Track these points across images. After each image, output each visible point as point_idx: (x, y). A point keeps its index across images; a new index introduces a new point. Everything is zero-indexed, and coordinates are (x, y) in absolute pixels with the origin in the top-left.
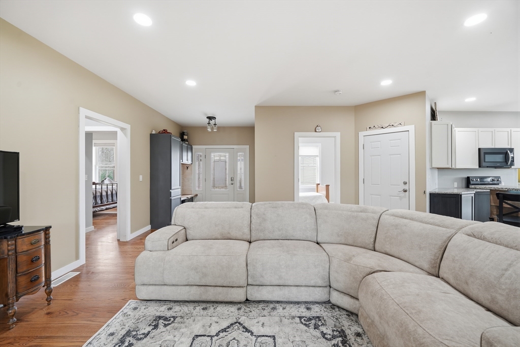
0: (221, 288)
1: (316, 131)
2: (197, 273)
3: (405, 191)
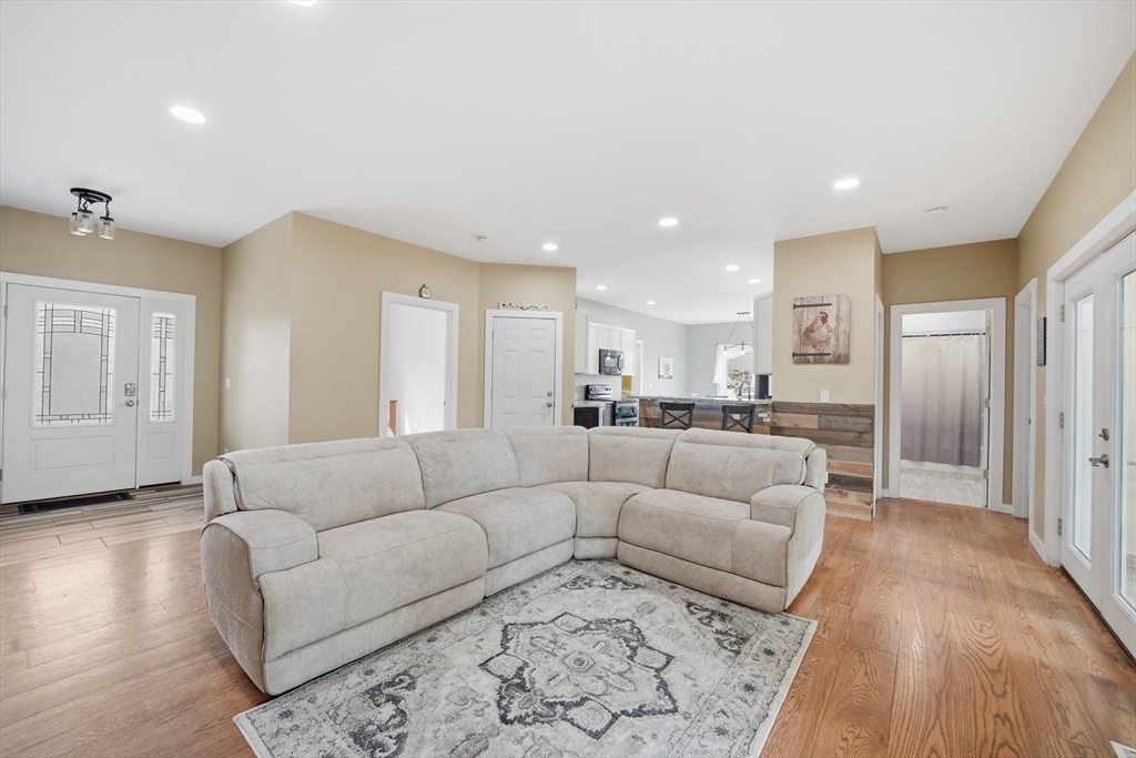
0: (449, 592)
1: (421, 296)
2: (415, 577)
3: (549, 406)
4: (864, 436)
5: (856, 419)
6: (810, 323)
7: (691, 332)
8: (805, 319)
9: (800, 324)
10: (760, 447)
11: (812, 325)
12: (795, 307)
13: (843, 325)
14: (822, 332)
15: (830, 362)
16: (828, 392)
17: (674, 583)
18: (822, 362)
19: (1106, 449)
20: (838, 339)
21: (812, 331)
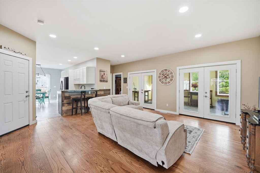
4: (109, 94)
5: (108, 91)
11: (103, 75)
12: (100, 71)
13: (107, 76)
14: (104, 77)
15: (105, 82)
16: (105, 87)
18: (104, 82)
19: (142, 91)
20: (106, 78)
21: (102, 76)
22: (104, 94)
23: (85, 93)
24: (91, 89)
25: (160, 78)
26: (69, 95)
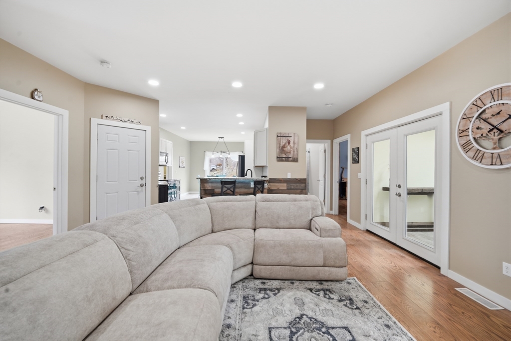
1: (33, 97)
3: (142, 186)
4: (303, 191)
5: (300, 184)
6: (284, 144)
7: (192, 144)
8: (281, 142)
9: (280, 144)
10: (301, 201)
11: (284, 145)
12: (278, 136)
13: (296, 146)
14: (288, 148)
15: (291, 161)
16: (290, 174)
17: (292, 281)
18: (288, 161)
19: (399, 190)
20: (294, 152)
21: (284, 147)
22: (287, 189)
23: (235, 186)
24: (262, 177)
25: (468, 138)
26: (212, 187)
